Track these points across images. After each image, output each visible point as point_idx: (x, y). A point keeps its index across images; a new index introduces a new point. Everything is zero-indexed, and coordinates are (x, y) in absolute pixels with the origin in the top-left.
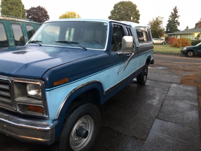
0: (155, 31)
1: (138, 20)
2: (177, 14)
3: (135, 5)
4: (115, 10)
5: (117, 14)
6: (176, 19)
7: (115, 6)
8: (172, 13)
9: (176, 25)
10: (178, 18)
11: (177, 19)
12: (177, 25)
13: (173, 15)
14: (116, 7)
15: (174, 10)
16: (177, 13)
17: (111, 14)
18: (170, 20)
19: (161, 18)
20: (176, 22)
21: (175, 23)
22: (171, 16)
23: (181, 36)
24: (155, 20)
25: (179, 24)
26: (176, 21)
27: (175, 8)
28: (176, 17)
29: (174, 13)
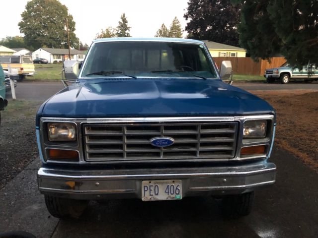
1: (73, 31)
2: (126, 24)
3: (64, 6)
4: (30, 12)
5: (35, 20)
6: (126, 32)
7: (27, 5)
8: (120, 22)
10: (129, 30)
13: (122, 26)
14: (31, 7)
15: (122, 18)
16: (127, 22)
17: (24, 19)
18: (119, 32)
19: (113, 30)
22: (119, 27)
24: (105, 33)
26: (128, 35)
27: (122, 15)
28: (127, 28)
29: (122, 22)
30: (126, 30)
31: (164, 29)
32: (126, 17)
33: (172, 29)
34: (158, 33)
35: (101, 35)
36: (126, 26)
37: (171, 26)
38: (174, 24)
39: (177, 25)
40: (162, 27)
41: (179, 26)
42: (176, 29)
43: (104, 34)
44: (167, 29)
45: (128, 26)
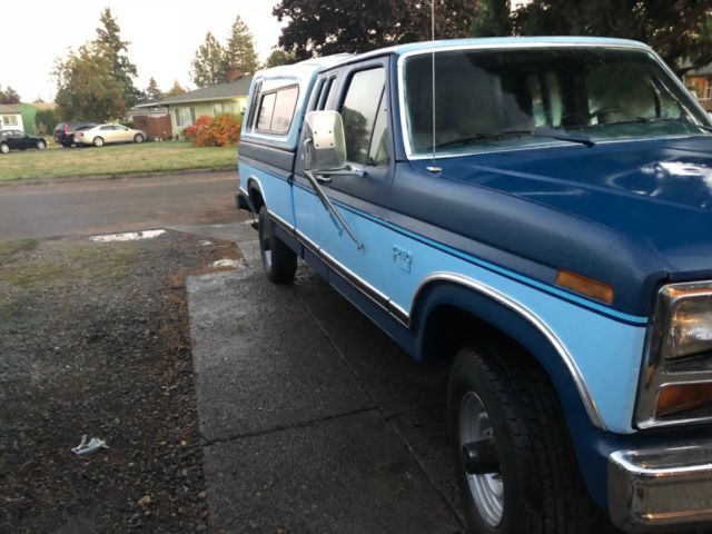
0: (93, 95)
2: (117, 34)
6: (119, 54)
8: (99, 31)
9: (124, 73)
10: (126, 49)
11: (121, 53)
12: (127, 74)
13: (106, 40)
15: (103, 20)
16: (117, 30)
20: (124, 65)
21: (120, 66)
22: (99, 42)
23: (192, 110)
24: (79, 56)
25: (134, 70)
26: (123, 61)
27: (104, 13)
28: (119, 46)
29: (106, 30)
30: (117, 48)
31: (212, 46)
32: (113, 16)
33: (232, 45)
34: (200, 54)
35: (69, 63)
36: (117, 39)
37: (231, 37)
38: (235, 32)
39: (242, 34)
40: (208, 39)
41: (247, 38)
42: (241, 43)
43: (76, 59)
44: (218, 46)
45: (122, 40)
